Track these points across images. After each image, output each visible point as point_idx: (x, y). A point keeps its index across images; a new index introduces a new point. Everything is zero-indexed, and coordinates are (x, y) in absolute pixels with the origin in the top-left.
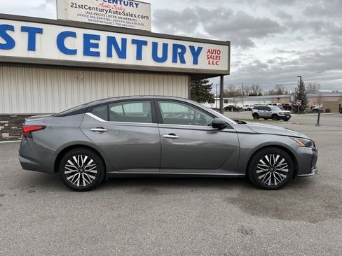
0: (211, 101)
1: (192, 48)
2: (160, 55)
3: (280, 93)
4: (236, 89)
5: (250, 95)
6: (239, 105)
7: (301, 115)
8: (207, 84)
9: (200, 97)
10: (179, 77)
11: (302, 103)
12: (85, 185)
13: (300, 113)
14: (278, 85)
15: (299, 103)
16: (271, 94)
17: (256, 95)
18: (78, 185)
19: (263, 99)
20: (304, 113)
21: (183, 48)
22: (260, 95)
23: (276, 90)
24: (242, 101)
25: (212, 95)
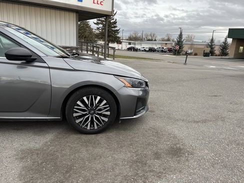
0: (119, 42)
3: (168, 40)
4: (139, 35)
5: (148, 40)
6: (138, 47)
7: (178, 57)
8: (116, 29)
9: (110, 38)
11: (180, 48)
13: (177, 55)
14: (168, 34)
15: (177, 47)
16: (163, 41)
17: (152, 40)
19: (155, 44)
20: (180, 55)
22: (155, 40)
23: (166, 38)
24: (141, 44)
25: (119, 38)
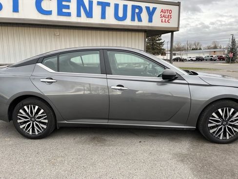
0: (163, 54)
1: (148, 8)
2: (121, 14)
3: (215, 47)
4: (182, 45)
5: (192, 50)
6: (184, 57)
7: (232, 64)
8: (161, 41)
9: (156, 51)
10: (137, 34)
11: (234, 55)
12: (37, 133)
13: (231, 63)
14: (214, 42)
15: (231, 55)
16: (209, 49)
17: (197, 49)
18: (31, 133)
19: (203, 53)
20: (235, 63)
21: (140, 8)
22: (200, 49)
23: (212, 46)
24: (187, 54)
25: (164, 50)
